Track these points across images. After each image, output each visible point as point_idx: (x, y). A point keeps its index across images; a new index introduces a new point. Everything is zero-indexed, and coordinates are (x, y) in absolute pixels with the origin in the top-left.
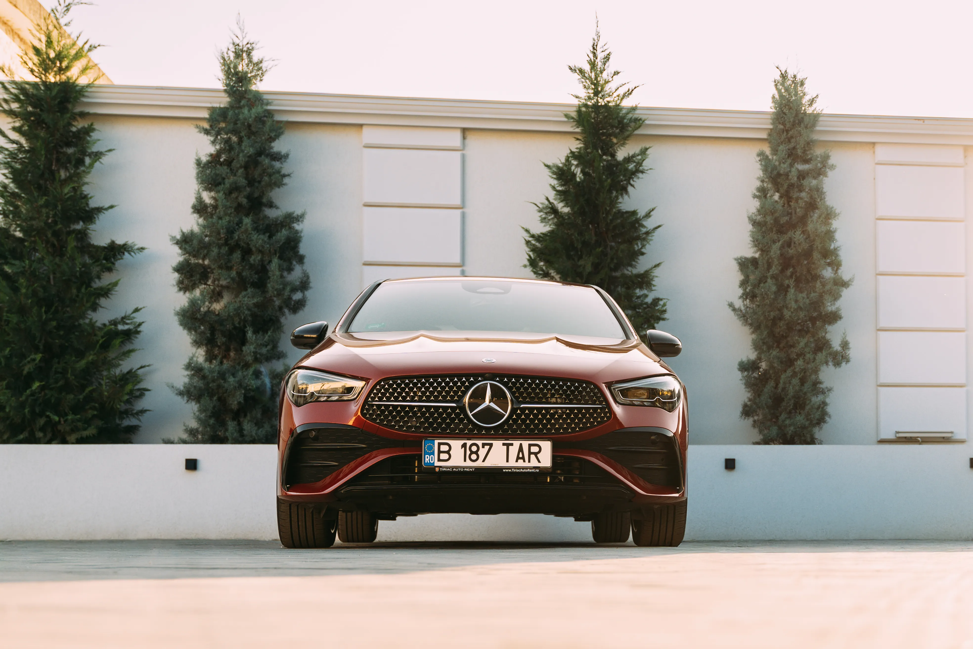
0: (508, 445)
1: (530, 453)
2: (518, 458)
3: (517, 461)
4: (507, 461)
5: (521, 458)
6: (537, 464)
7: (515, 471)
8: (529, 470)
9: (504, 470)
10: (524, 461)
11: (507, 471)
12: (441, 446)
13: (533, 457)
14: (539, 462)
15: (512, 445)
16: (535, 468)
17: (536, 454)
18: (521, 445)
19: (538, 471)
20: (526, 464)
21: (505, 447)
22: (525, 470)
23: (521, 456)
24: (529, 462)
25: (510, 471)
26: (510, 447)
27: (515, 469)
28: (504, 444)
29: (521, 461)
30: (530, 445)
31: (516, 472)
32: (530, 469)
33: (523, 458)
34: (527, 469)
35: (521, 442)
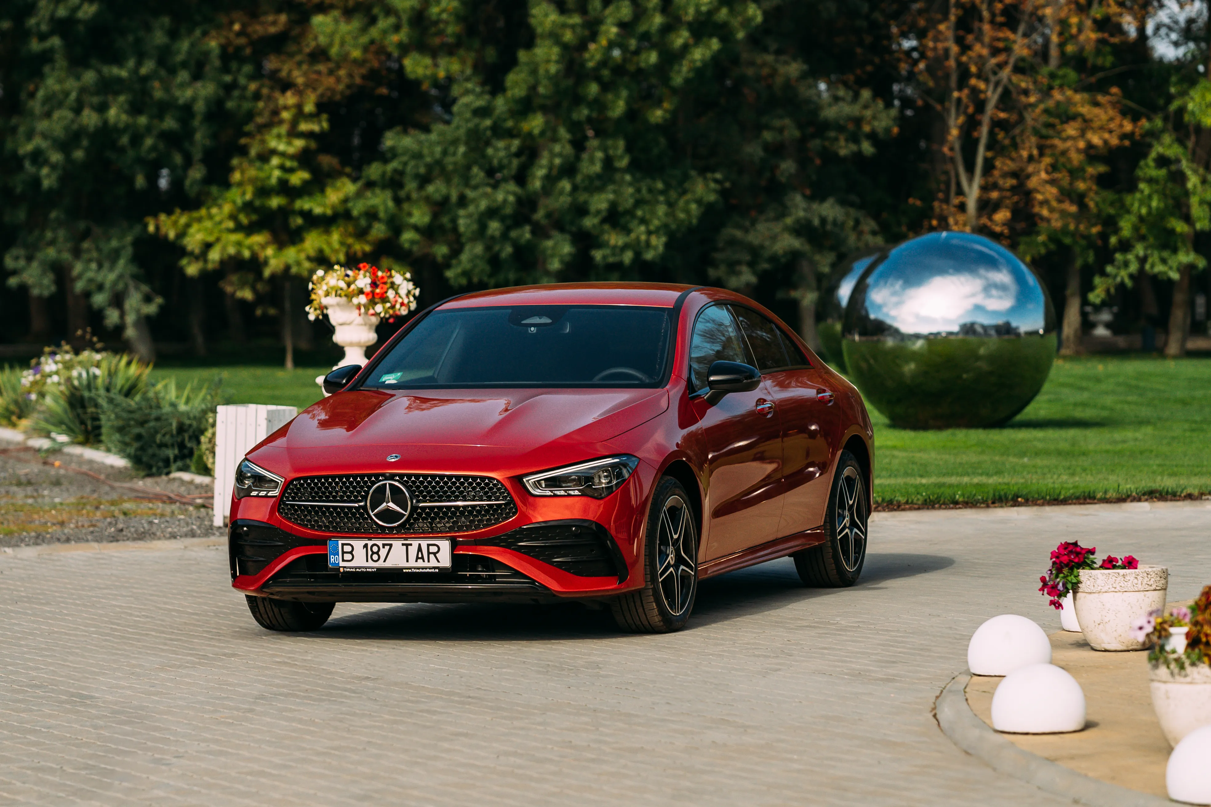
0: (407, 545)
1: (429, 553)
2: (417, 558)
3: (416, 561)
4: (407, 561)
5: (420, 558)
6: (436, 564)
7: (415, 571)
8: (428, 570)
9: (404, 571)
10: (424, 561)
11: (407, 571)
12: (345, 547)
13: (432, 556)
14: (438, 561)
15: (411, 545)
16: (435, 568)
17: (435, 554)
18: (420, 545)
19: (437, 570)
20: (426, 564)
21: (405, 547)
22: (424, 570)
23: (420, 556)
24: (429, 561)
25: (410, 571)
26: (409, 547)
27: (415, 569)
28: (403, 545)
29: (420, 561)
30: (429, 545)
31: (416, 573)
32: (430, 569)
33: (422, 558)
34: (426, 569)
35: (420, 542)
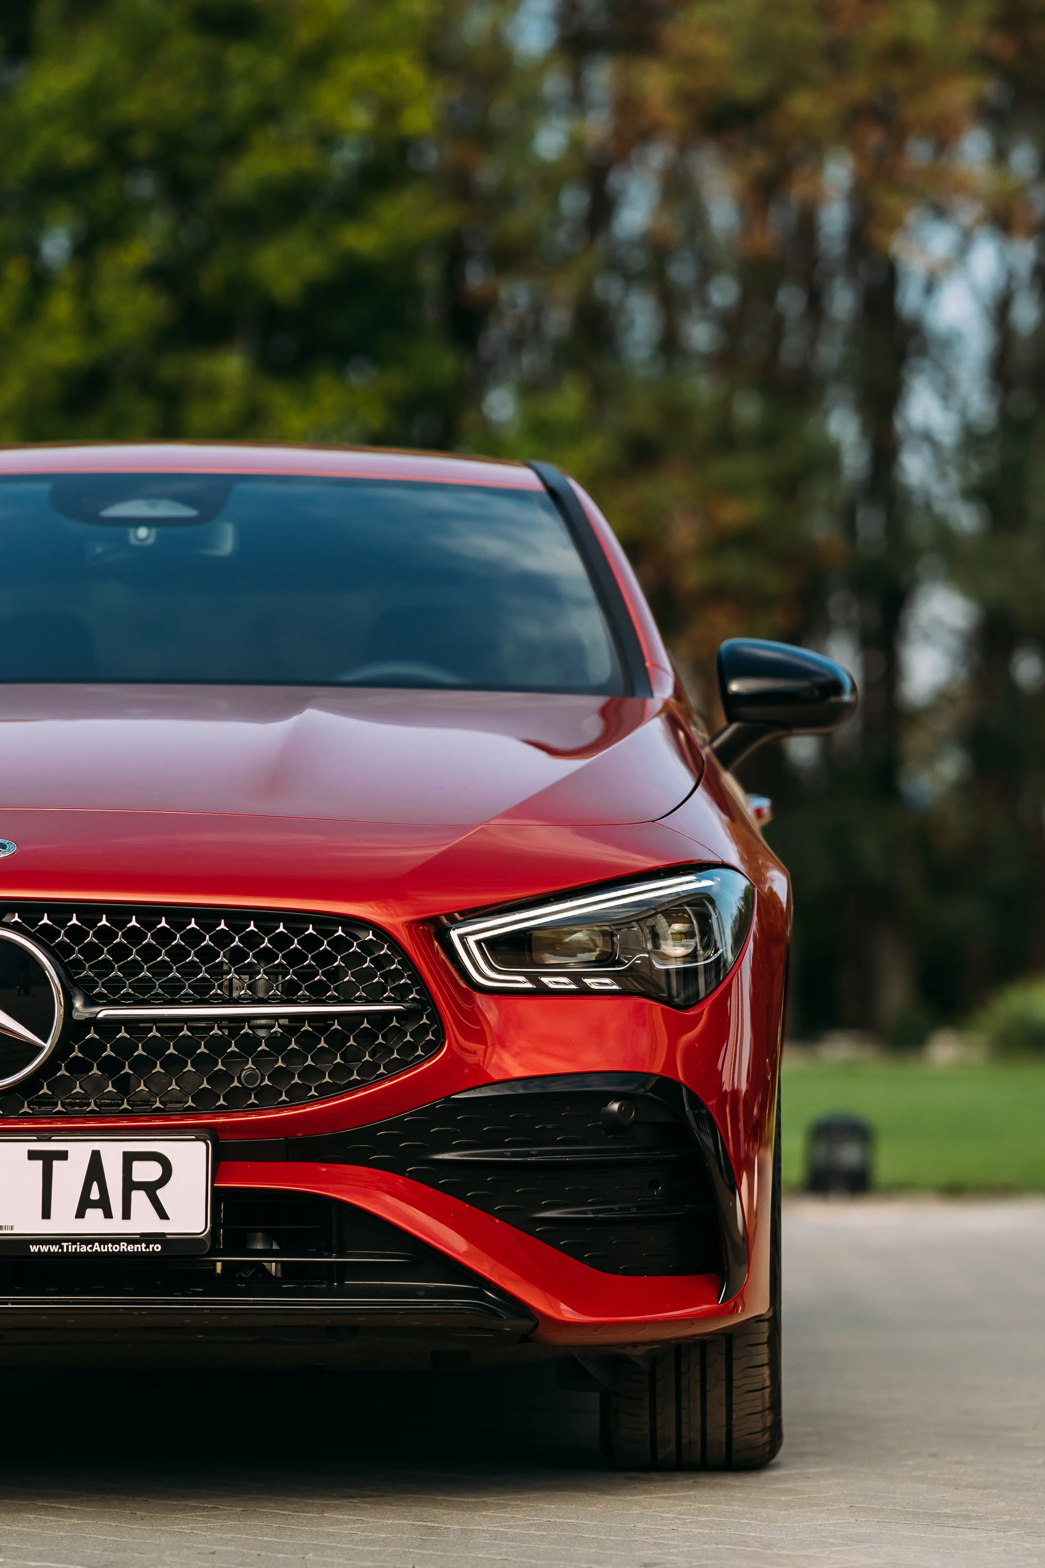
0: (48, 1159)
1: (129, 1186)
2: (85, 1204)
3: (80, 1214)
4: (46, 1214)
5: (95, 1204)
6: (157, 1226)
7: (72, 1249)
8: (123, 1247)
9: (34, 1249)
10: (108, 1214)
11: (44, 1249)
13: (139, 1198)
14: (163, 1215)
15: (63, 1156)
16: (148, 1238)
17: (151, 1189)
18: (96, 1157)
19: (158, 1248)
20: (116, 1225)
21: (39, 1164)
22: (109, 1248)
23: (95, 1195)
24: (126, 1215)
25: (55, 1249)
26: (56, 1164)
27: (74, 1242)
28: (33, 1155)
29: (94, 1215)
30: (129, 1159)
31: (77, 1255)
32: (130, 1242)
33: (104, 1204)
34: (116, 1242)
35: (96, 1146)
